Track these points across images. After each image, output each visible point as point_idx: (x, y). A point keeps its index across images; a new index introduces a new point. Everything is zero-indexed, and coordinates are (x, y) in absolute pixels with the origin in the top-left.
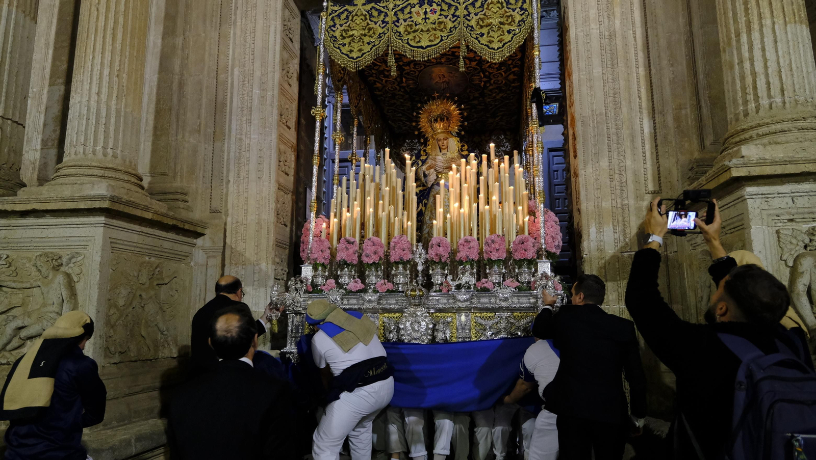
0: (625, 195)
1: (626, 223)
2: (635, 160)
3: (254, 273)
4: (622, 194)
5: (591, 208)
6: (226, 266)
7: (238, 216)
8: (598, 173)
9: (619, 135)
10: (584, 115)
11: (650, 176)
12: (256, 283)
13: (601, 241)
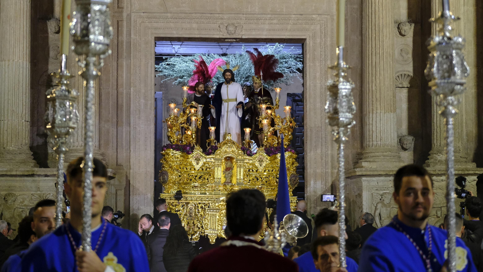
0: (327, 167)
1: (327, 180)
3: (145, 199)
4: (326, 166)
5: (312, 172)
6: (131, 196)
7: (136, 169)
8: (316, 155)
10: (311, 126)
12: (146, 204)
13: (316, 188)
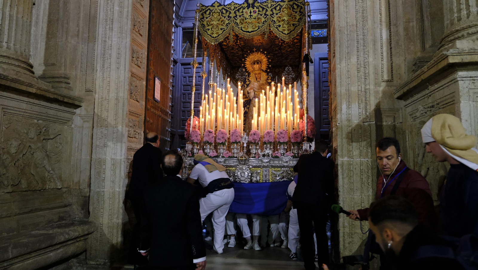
0: (367, 82)
1: (367, 102)
2: (375, 58)
3: (114, 133)
4: (365, 81)
5: (343, 91)
6: (94, 128)
7: (103, 94)
8: (349, 67)
9: (365, 40)
10: (341, 26)
11: (385, 70)
12: (114, 139)
13: (349, 114)
